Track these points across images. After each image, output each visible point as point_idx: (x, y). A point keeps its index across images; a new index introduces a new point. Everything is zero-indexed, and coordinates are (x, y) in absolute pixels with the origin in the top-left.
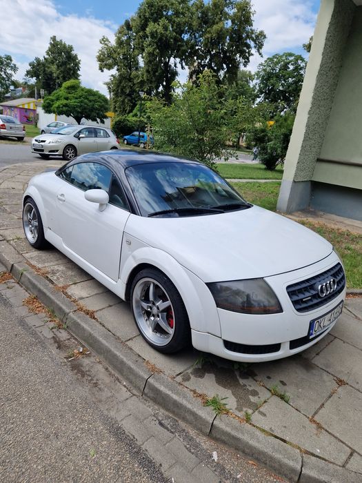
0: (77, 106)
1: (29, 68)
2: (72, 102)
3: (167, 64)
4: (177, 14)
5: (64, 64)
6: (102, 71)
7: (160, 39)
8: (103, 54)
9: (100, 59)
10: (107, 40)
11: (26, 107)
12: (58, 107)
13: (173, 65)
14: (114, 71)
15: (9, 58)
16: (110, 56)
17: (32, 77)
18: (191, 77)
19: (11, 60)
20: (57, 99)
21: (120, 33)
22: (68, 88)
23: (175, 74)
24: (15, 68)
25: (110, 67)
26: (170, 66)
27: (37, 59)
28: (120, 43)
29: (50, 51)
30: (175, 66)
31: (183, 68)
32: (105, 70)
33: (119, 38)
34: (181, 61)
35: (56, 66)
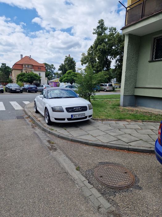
0: (71, 79)
1: (59, 68)
2: (69, 78)
3: (107, 59)
4: (109, 40)
5: (70, 64)
6: (83, 65)
7: (102, 51)
8: (83, 59)
9: (82, 61)
10: (84, 54)
11: (56, 81)
12: (64, 80)
13: (109, 59)
14: (87, 64)
15: (53, 65)
16: (85, 59)
17: (60, 71)
18: (116, 62)
19: (53, 66)
20: (64, 78)
21: (89, 50)
22: (68, 73)
23: (110, 62)
24: (54, 69)
25: (85, 63)
26: (108, 59)
27: (62, 64)
28: (89, 54)
29: (65, 61)
30: (110, 59)
31: (112, 59)
32: (84, 65)
33: (89, 53)
34: (112, 57)
35: (67, 66)
